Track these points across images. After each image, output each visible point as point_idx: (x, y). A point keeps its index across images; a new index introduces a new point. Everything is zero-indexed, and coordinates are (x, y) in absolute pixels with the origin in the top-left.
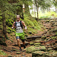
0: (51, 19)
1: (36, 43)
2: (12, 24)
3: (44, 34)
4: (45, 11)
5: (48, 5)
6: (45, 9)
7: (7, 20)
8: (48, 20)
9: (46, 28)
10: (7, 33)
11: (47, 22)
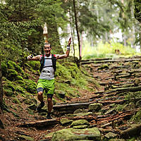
0: (113, 62)
1: (76, 122)
2: (17, 73)
3: (97, 97)
4: (98, 42)
5: (104, 27)
6: (97, 36)
7: (3, 63)
8: (106, 65)
9: (101, 85)
10: (4, 96)
11: (102, 68)
